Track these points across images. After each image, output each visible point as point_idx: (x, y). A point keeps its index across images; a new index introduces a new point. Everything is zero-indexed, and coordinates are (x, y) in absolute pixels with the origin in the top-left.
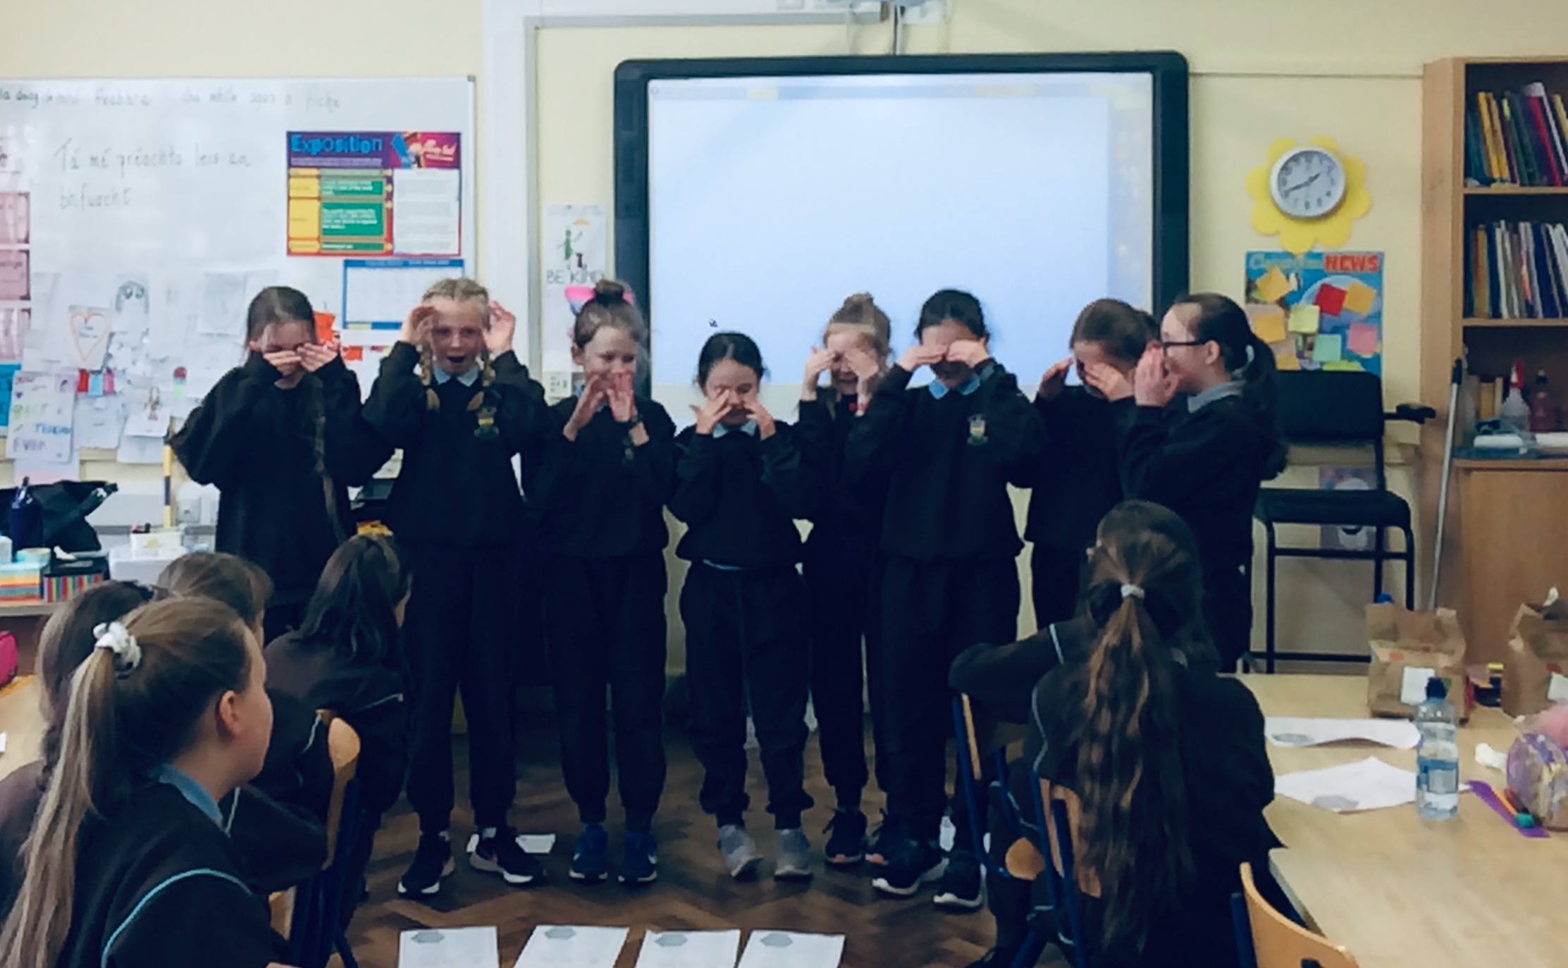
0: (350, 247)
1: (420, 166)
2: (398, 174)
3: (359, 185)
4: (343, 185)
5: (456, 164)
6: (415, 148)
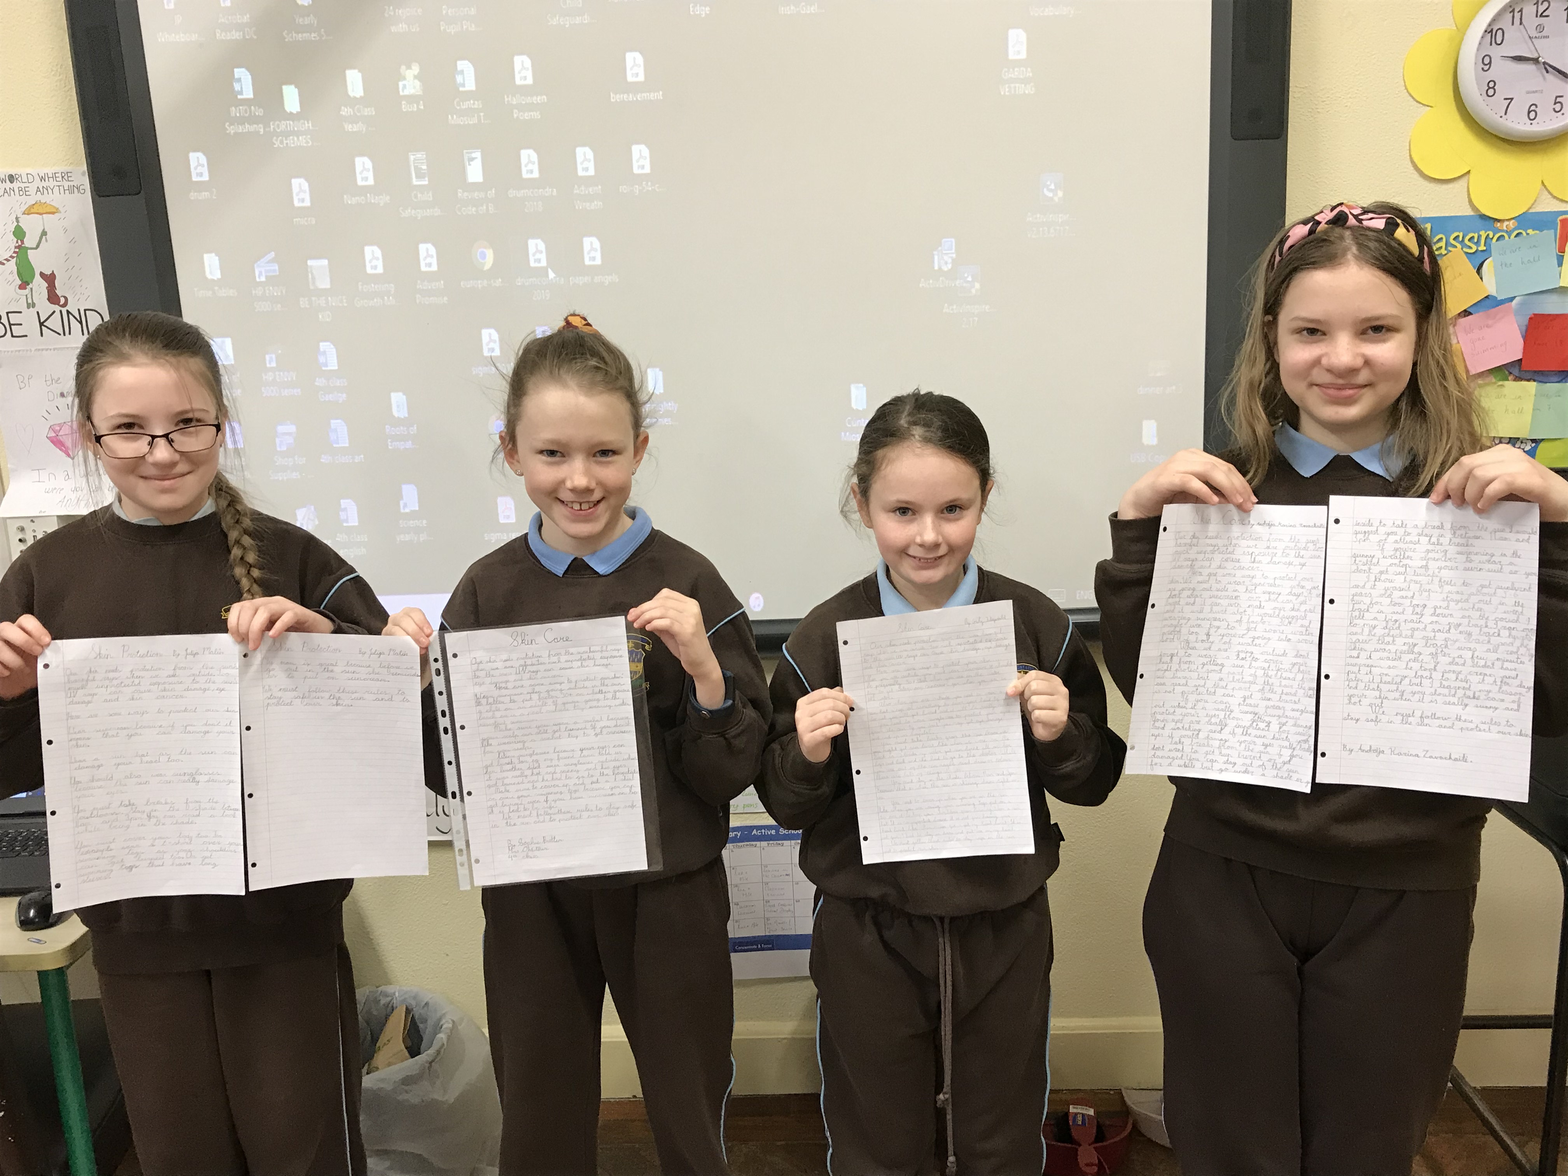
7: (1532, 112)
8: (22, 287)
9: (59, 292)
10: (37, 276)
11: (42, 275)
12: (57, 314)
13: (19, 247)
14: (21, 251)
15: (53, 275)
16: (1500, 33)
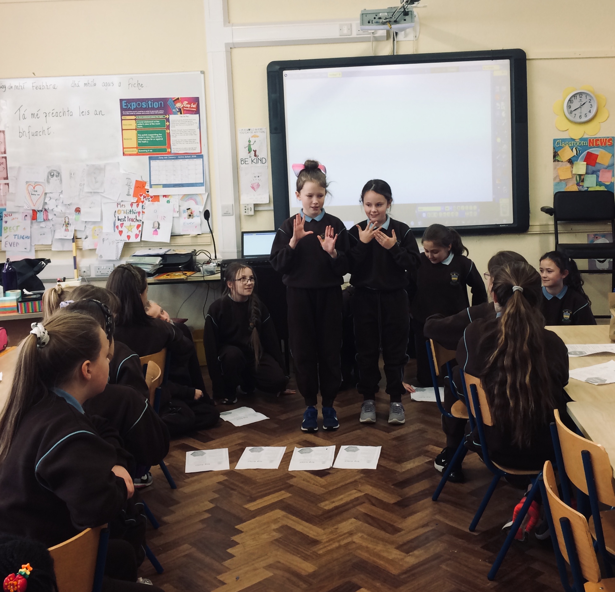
0: (151, 151)
1: (181, 113)
2: (172, 117)
3: (154, 123)
4: (147, 123)
5: (197, 111)
6: (179, 105)
7: (580, 117)
8: (249, 153)
9: (257, 154)
10: (252, 151)
11: (254, 150)
12: (256, 159)
13: (249, 144)
14: (249, 145)
15: (256, 151)
16: (572, 101)
